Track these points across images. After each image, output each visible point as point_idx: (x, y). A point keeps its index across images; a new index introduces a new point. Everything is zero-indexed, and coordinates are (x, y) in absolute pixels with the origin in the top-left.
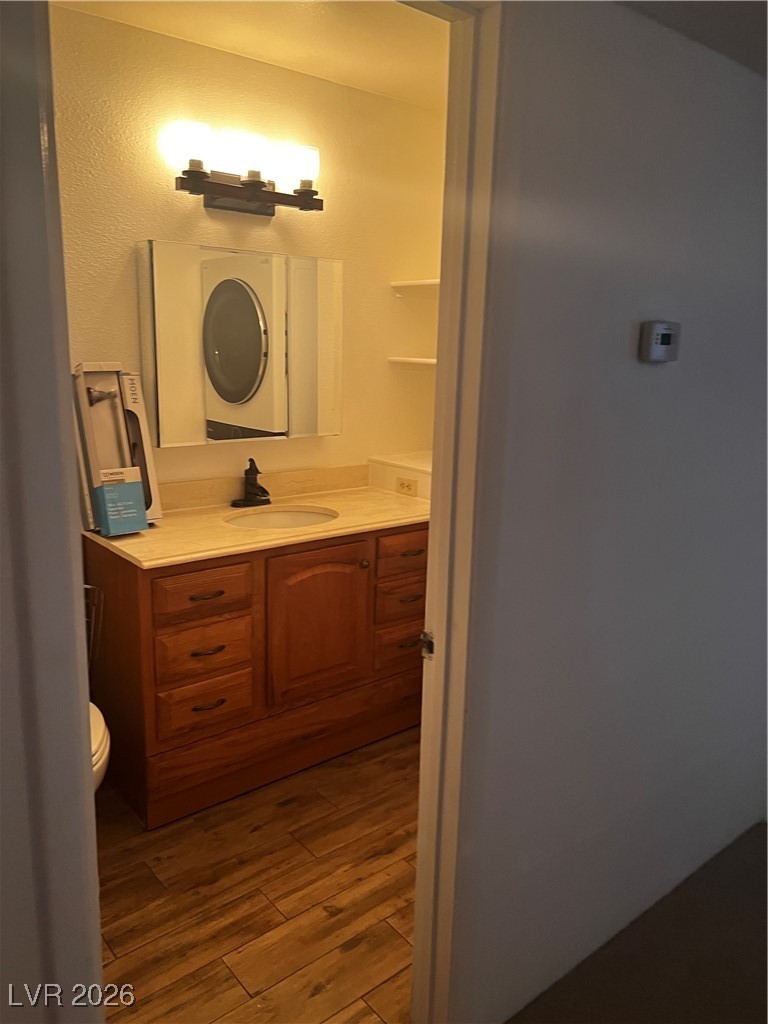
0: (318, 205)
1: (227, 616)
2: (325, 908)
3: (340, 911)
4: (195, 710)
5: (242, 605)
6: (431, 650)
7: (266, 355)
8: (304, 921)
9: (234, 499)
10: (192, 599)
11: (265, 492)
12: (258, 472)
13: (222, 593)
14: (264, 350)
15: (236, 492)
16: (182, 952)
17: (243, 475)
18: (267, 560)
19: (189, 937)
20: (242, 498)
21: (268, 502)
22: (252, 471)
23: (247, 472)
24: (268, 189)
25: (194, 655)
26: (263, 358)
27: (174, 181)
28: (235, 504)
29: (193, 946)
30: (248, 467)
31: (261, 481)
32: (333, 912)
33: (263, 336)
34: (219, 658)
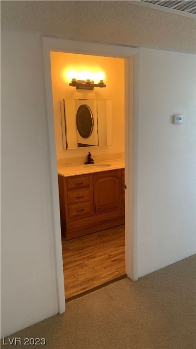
0: (105, 86)
1: (84, 189)
2: (108, 255)
3: (111, 255)
4: (77, 211)
5: (87, 186)
6: (126, 188)
7: (93, 125)
8: (103, 257)
9: (85, 162)
10: (76, 184)
11: (93, 160)
12: (91, 155)
13: (82, 183)
14: (92, 123)
15: (85, 160)
16: (76, 261)
17: (87, 156)
18: (93, 176)
19: (77, 259)
20: (87, 162)
21: (93, 163)
22: (89, 155)
23: (88, 155)
24: (92, 83)
25: (77, 198)
26: (92, 126)
27: (69, 84)
28: (85, 164)
29: (78, 260)
30: (88, 154)
31: (92, 157)
32: (110, 256)
33: (92, 120)
34: (82, 199)
